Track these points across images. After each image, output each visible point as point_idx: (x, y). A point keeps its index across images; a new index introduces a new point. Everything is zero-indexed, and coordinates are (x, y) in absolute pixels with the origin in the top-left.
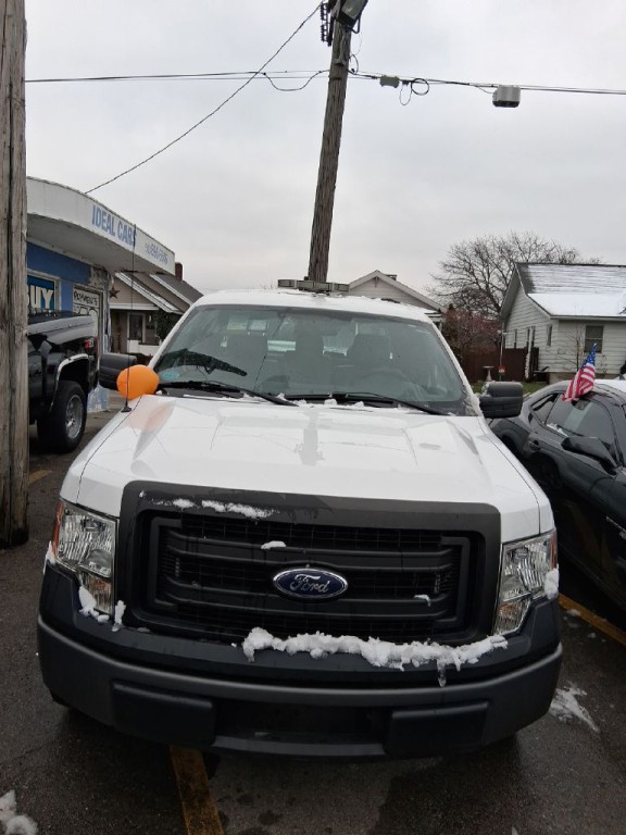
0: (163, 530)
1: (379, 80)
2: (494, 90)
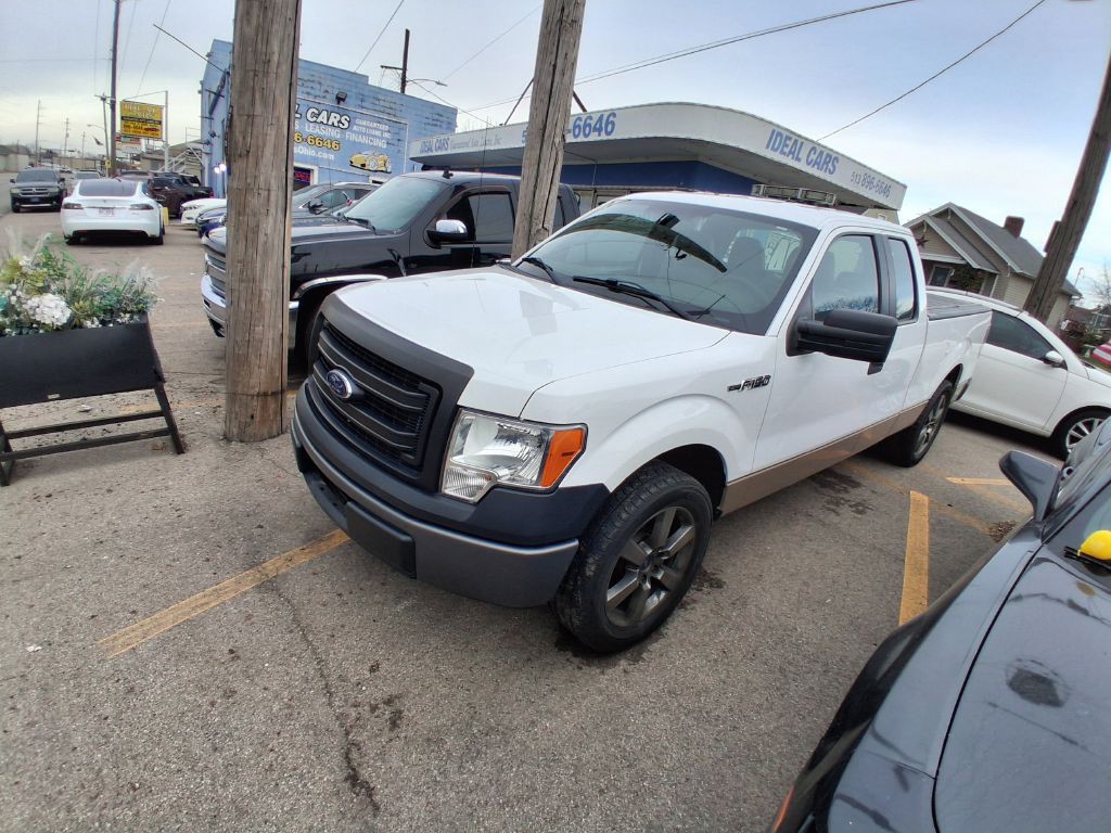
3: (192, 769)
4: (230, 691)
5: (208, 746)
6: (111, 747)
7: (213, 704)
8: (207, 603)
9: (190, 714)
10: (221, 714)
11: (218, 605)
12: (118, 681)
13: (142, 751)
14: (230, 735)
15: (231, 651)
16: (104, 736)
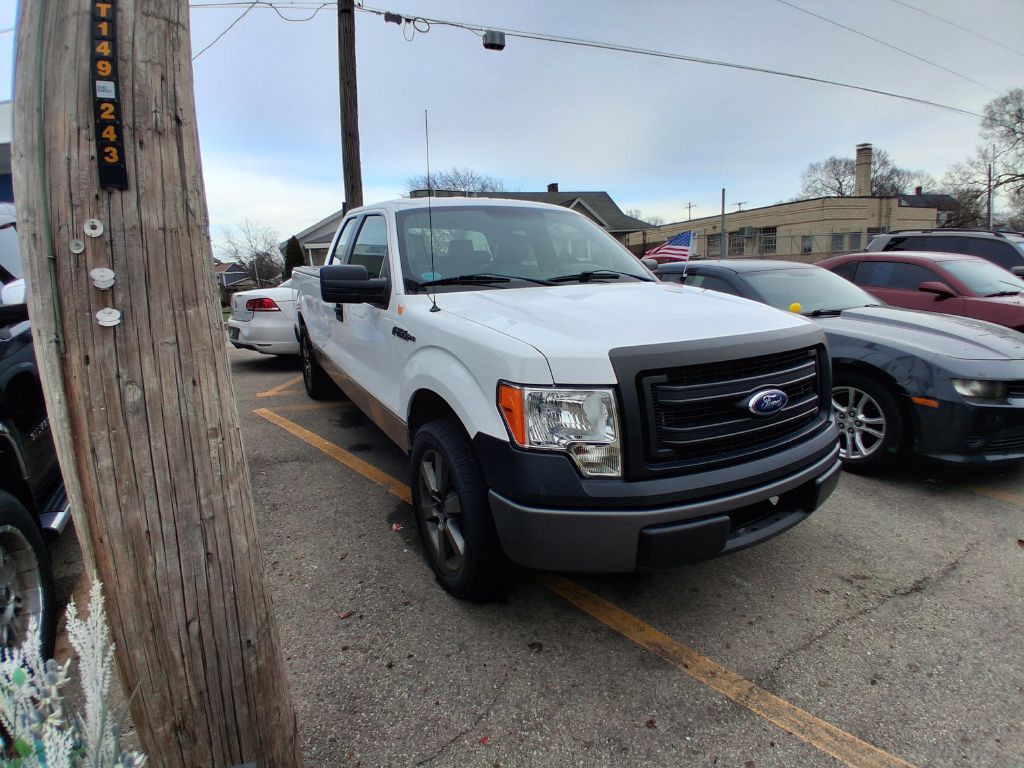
0: (653, 386)
1: (383, 16)
2: (483, 33)
3: (983, 664)
4: (911, 668)
5: (962, 663)
6: (1012, 721)
7: (930, 675)
8: (827, 731)
9: (950, 686)
10: (933, 666)
11: (823, 718)
12: (964, 757)
13: (998, 700)
14: (944, 654)
15: (873, 683)
16: (1009, 730)
